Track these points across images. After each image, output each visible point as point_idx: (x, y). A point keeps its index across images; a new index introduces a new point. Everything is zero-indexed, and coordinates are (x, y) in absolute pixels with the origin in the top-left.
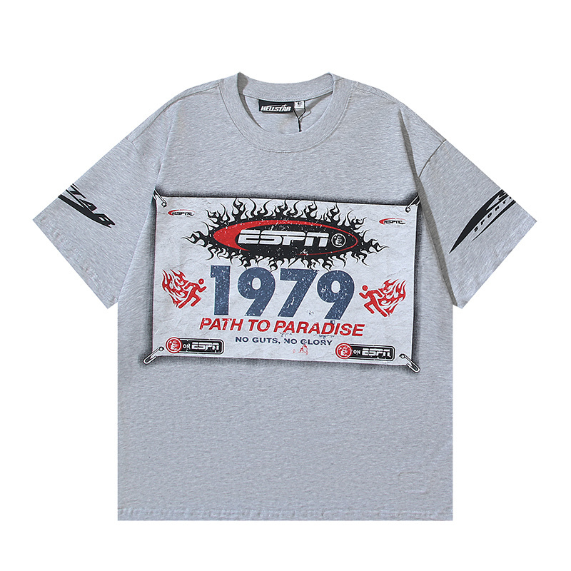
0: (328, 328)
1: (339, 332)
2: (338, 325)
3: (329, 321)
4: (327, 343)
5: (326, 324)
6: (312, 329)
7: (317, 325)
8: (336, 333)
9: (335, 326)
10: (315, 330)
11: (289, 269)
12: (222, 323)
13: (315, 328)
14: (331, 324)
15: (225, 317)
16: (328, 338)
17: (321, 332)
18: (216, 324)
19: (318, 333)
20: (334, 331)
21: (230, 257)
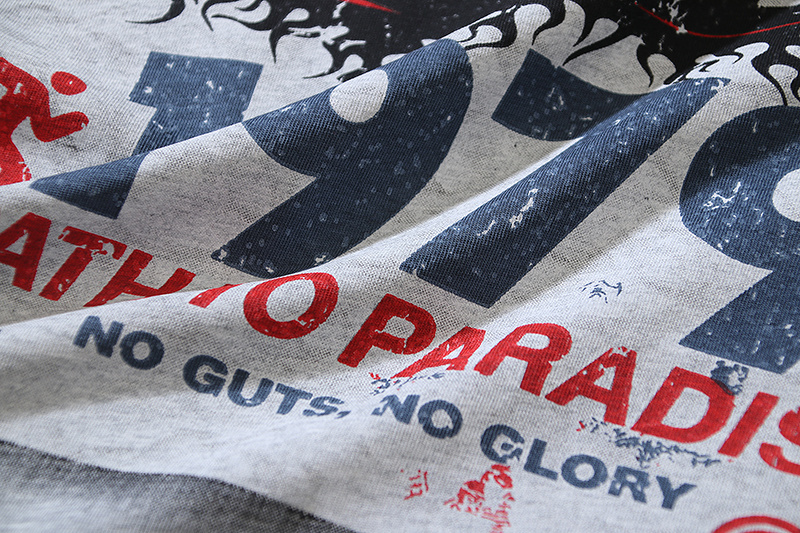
0: (690, 408)
1: (752, 449)
2: (763, 404)
3: (704, 363)
4: (654, 493)
5: (680, 379)
6: (581, 385)
7: (624, 364)
8: (732, 447)
9: (741, 405)
10: (596, 394)
11: (563, 75)
12: (56, 254)
13: (606, 380)
14: (719, 391)
15: (91, 222)
16: (671, 464)
17: (633, 416)
18: (18, 247)
19: (615, 414)
20: (722, 435)
21: (276, 27)
